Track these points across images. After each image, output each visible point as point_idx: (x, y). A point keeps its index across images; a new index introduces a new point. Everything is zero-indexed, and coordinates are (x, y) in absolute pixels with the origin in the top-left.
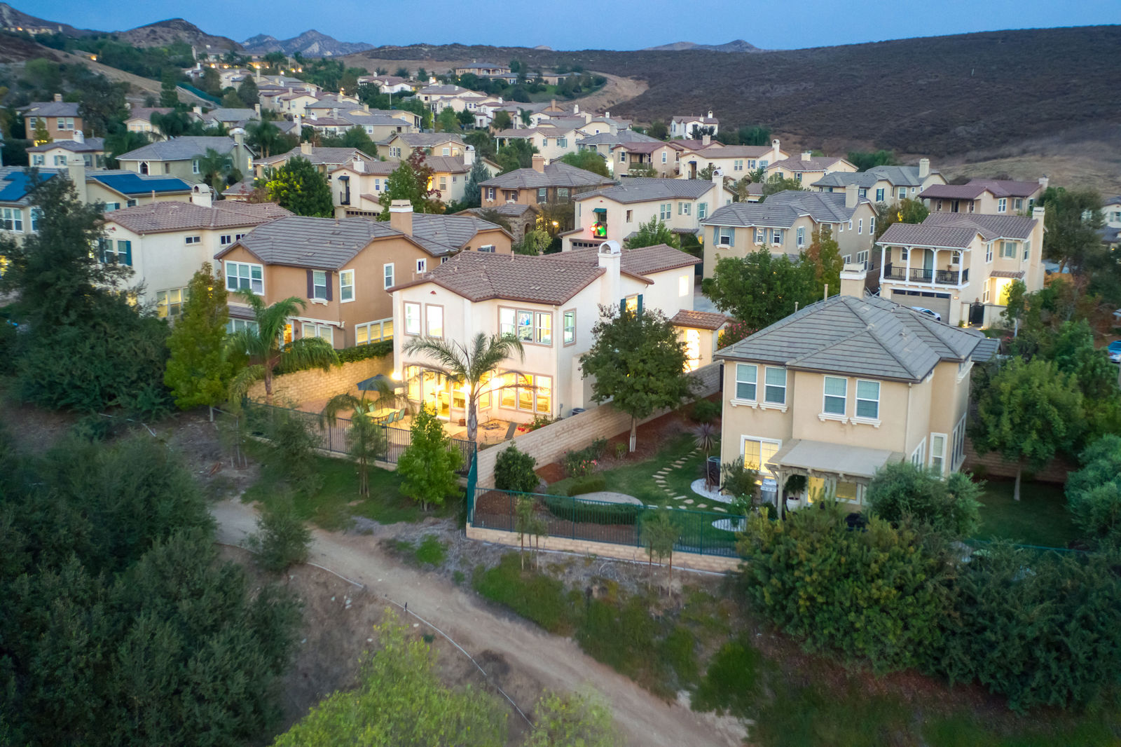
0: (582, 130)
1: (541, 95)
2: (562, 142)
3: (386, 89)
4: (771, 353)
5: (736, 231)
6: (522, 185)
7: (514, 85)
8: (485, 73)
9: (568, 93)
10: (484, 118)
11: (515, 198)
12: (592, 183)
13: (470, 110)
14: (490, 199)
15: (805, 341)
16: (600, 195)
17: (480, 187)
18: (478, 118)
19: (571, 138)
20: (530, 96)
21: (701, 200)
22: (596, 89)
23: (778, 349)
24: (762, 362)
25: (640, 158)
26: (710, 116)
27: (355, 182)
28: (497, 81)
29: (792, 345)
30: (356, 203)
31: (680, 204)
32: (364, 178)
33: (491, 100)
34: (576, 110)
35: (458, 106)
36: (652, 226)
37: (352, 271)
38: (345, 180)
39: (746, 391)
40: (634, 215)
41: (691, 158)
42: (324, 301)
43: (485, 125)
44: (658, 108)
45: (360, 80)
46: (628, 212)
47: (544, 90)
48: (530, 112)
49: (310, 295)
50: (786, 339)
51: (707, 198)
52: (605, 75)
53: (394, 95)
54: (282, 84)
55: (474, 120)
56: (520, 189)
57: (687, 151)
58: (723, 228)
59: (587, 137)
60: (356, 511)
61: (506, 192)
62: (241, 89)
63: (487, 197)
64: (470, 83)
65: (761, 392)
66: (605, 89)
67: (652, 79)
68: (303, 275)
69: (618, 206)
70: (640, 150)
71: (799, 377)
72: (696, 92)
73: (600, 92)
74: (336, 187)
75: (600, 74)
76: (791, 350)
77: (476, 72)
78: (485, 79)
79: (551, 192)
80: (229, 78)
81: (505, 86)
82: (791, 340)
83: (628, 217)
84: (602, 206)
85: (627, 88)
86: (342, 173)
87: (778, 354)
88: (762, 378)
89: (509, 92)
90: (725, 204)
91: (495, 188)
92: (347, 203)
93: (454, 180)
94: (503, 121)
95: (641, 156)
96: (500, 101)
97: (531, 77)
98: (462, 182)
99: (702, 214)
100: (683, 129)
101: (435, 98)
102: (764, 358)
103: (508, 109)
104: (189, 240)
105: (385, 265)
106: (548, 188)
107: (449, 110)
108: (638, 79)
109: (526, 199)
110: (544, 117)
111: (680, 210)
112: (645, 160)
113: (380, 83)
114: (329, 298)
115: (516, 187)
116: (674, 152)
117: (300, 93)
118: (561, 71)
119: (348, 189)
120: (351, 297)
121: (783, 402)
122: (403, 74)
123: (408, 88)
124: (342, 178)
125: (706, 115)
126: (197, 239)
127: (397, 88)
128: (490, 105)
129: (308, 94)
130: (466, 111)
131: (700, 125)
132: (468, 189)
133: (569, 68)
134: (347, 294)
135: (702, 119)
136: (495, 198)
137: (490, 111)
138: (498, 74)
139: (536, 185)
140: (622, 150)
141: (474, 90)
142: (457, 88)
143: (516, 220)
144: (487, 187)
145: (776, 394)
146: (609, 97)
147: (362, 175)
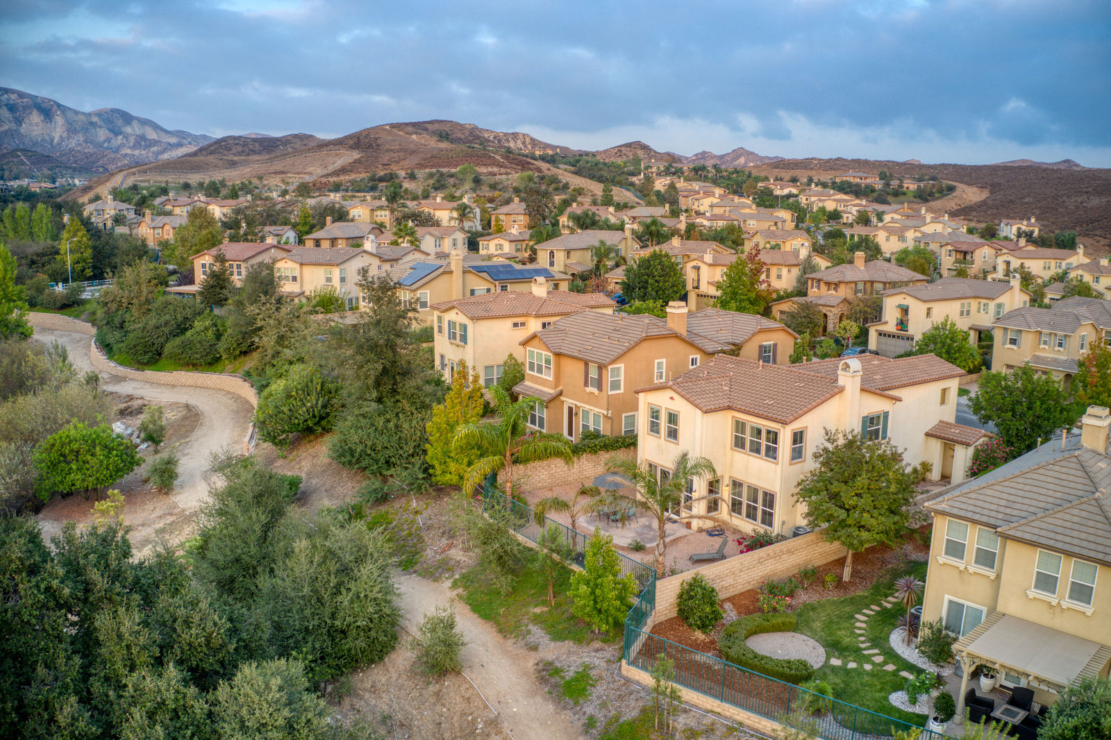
0: (922, 229)
1: (902, 198)
2: (902, 239)
3: (778, 192)
4: (986, 512)
5: (1023, 334)
6: (841, 279)
7: (880, 190)
8: (858, 180)
9: (923, 197)
10: (850, 215)
11: (835, 289)
12: (905, 279)
13: (839, 208)
14: (815, 290)
15: (1026, 501)
16: (903, 293)
17: (808, 278)
18: (845, 216)
19: (910, 235)
20: (890, 198)
21: (999, 301)
22: (947, 195)
23: (994, 507)
24: (974, 522)
25: (964, 255)
26: (1033, 220)
27: (705, 270)
28: (867, 186)
29: (1010, 504)
30: (705, 288)
31: (979, 303)
32: (712, 268)
33: (858, 201)
34: (923, 211)
35: (830, 206)
36: (944, 324)
37: (622, 366)
38: (698, 268)
39: (955, 549)
40: (934, 312)
41: (1005, 258)
42: (595, 391)
43: (850, 221)
44: (995, 211)
45: (760, 184)
46: (929, 309)
47: (904, 194)
48: (883, 213)
49: (586, 384)
50: (1005, 496)
51: (1004, 299)
52: (954, 183)
53: (783, 197)
54: (697, 188)
55: (841, 217)
56: (840, 282)
57: (1005, 251)
58: (1012, 330)
59: (925, 235)
60: (537, 620)
61: (828, 284)
62: (666, 191)
63: (812, 287)
64: (844, 188)
65: (970, 553)
66: (954, 194)
67: (994, 188)
68: (581, 366)
69: (919, 303)
70: (964, 248)
71: (1010, 545)
72: (1027, 200)
73: (950, 197)
74: (690, 275)
75: (950, 182)
76: (1008, 511)
77: (851, 180)
78: (858, 185)
79: (868, 285)
80: (660, 184)
81: (873, 191)
82: (1012, 498)
83: (928, 314)
84: (905, 302)
85: (972, 195)
86: (694, 263)
87: (993, 514)
88: (973, 538)
89: (875, 195)
90: (1022, 306)
91: (819, 281)
92: (697, 288)
93: (789, 271)
94: (864, 220)
95: (965, 253)
96: (864, 202)
97: (895, 183)
98: (796, 272)
99: (998, 313)
100: (1009, 230)
101: (813, 199)
102: (977, 517)
103: (868, 209)
104: (515, 325)
105: (656, 361)
106: (865, 282)
107: (823, 210)
108: (982, 187)
109: (844, 292)
110: (897, 217)
111: (979, 308)
112: (968, 257)
113: (773, 187)
114: (600, 388)
115: (836, 280)
116: (993, 252)
117: (708, 194)
118: (920, 180)
119: (699, 275)
120: (619, 388)
121: (993, 568)
122: (794, 180)
123: (795, 191)
124: (694, 267)
125: (1029, 219)
126: (523, 324)
127: (786, 191)
128: (855, 205)
129: (714, 195)
130: (836, 210)
131: (1024, 228)
132: (799, 280)
133: (926, 177)
134: (615, 385)
135: (1025, 223)
136: (819, 288)
137: (854, 210)
138: (868, 181)
139: (855, 279)
140: (949, 247)
141: (846, 193)
142: (832, 191)
143: (833, 309)
144: (813, 279)
145: (986, 558)
146: (956, 200)
147: (710, 265)
